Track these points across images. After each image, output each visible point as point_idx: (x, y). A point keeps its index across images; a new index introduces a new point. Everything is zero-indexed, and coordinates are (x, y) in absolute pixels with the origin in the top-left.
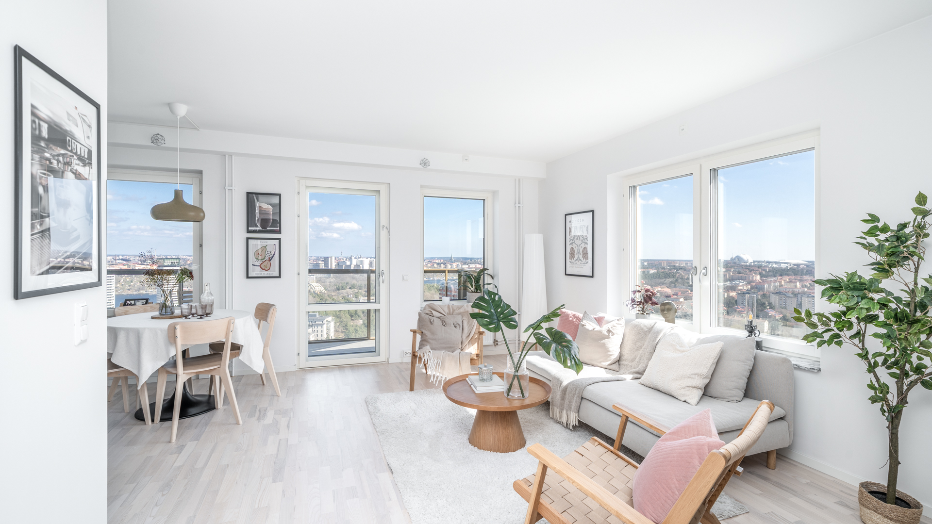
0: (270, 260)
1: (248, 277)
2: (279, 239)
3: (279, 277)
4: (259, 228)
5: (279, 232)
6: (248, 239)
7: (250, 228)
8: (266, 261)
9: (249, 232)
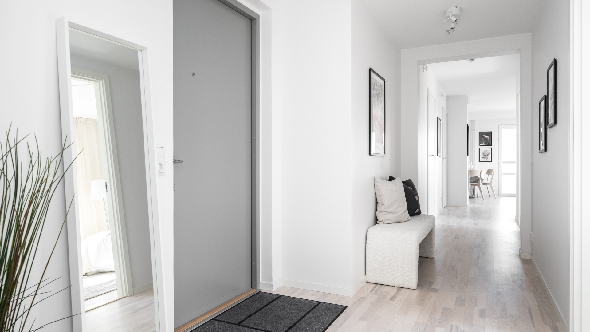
0: (488, 156)
1: (480, 162)
2: (491, 148)
3: (491, 161)
4: (484, 144)
5: (491, 145)
6: (480, 148)
7: (481, 145)
8: (486, 156)
9: (480, 146)
